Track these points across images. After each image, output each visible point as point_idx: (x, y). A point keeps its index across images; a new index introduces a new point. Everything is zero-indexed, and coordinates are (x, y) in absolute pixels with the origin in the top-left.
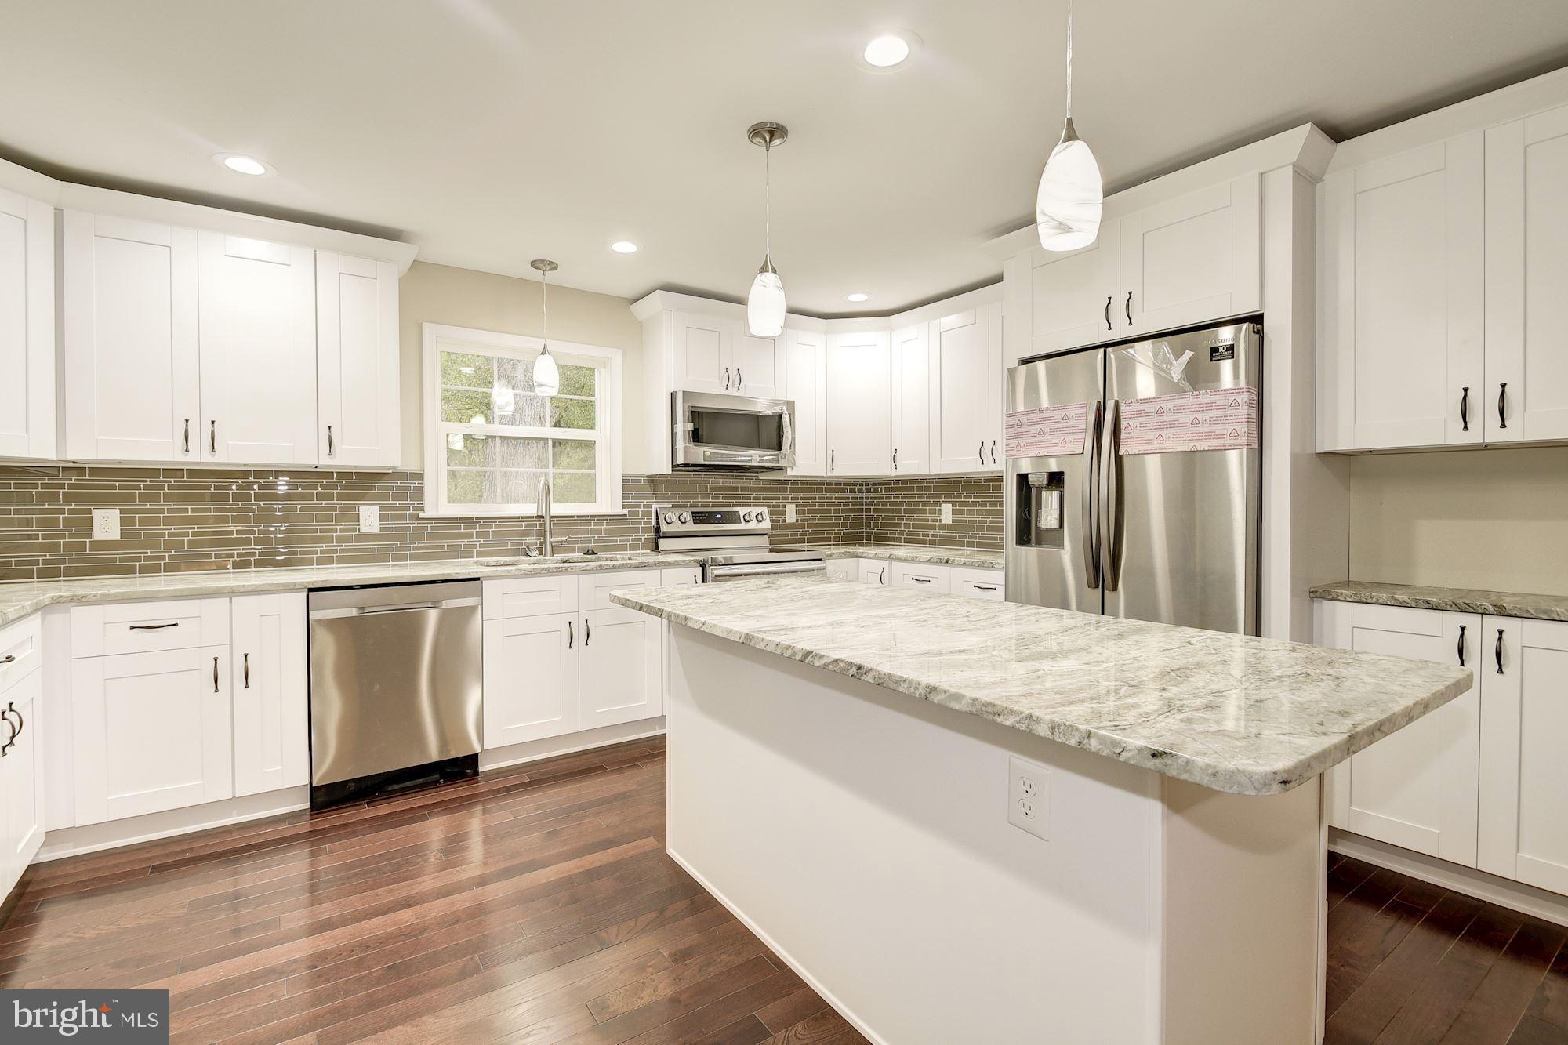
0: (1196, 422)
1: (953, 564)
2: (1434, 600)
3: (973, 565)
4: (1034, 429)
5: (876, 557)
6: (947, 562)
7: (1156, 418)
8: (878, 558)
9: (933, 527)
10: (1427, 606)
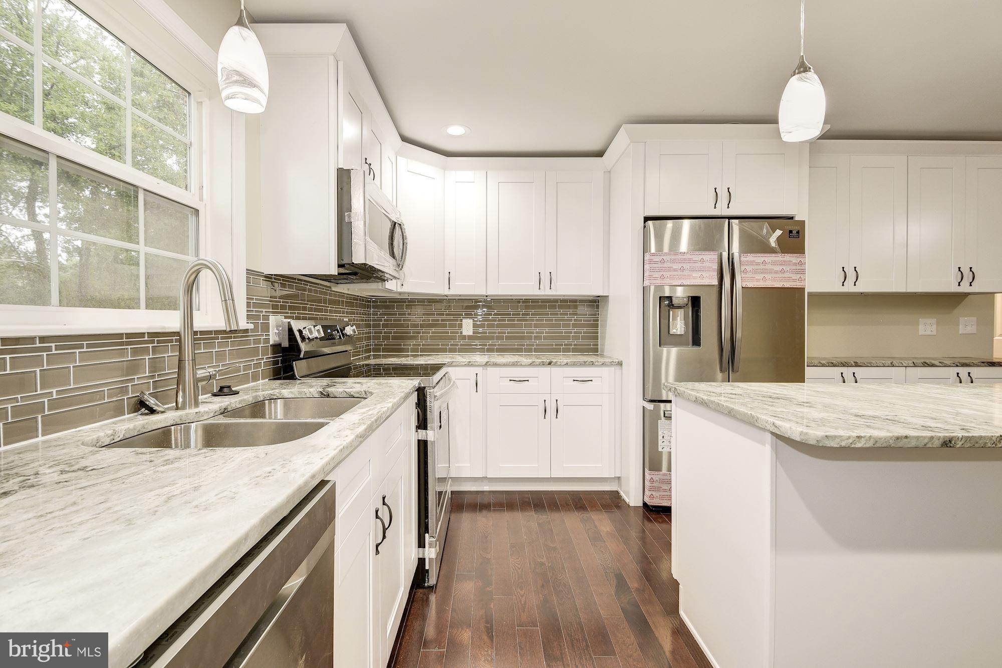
0: (783, 271)
1: (556, 364)
2: (824, 362)
3: (574, 365)
4: (675, 266)
5: (470, 364)
6: (550, 364)
7: (761, 267)
8: (472, 365)
9: (454, 338)
10: (833, 365)
